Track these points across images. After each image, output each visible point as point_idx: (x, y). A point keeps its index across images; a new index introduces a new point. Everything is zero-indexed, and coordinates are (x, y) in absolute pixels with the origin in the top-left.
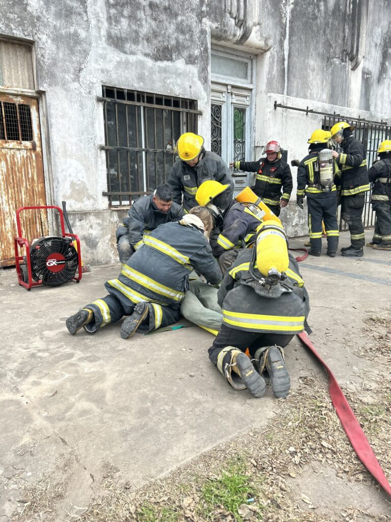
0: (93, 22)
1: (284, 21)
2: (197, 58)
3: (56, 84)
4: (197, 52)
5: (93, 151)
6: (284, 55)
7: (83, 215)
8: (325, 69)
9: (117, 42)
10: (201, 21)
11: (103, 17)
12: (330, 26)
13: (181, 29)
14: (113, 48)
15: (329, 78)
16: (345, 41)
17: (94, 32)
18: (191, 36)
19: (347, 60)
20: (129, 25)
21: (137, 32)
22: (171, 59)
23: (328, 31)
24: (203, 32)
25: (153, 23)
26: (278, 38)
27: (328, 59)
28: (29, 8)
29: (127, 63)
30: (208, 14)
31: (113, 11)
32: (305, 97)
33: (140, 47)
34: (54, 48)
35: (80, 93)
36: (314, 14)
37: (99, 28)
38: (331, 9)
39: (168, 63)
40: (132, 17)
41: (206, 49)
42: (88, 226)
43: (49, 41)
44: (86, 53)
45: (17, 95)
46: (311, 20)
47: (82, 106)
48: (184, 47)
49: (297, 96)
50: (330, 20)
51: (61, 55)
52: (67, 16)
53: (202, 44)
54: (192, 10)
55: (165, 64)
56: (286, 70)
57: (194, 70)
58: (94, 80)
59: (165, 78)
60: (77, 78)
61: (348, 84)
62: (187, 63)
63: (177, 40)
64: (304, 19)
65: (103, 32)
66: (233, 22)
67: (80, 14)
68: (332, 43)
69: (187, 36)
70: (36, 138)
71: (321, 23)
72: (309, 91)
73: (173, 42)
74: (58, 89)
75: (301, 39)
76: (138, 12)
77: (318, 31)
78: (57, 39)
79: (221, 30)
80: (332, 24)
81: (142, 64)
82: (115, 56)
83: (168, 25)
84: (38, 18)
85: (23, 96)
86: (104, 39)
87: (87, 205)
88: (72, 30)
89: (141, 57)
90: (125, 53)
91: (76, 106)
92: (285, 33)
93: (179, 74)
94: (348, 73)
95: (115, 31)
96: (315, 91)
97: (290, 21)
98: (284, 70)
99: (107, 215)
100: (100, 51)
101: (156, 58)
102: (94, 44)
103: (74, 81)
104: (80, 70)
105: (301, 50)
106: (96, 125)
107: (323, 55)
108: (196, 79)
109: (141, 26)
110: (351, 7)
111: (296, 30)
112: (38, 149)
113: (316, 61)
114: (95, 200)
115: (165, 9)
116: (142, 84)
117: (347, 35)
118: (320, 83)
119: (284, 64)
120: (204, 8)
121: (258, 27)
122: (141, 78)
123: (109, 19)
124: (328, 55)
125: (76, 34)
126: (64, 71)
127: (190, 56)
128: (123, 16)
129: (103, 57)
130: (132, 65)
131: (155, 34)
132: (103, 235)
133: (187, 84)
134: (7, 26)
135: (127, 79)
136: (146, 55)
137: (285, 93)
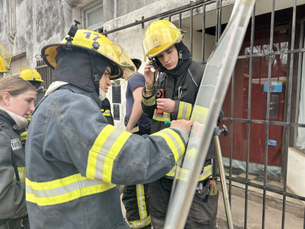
4: (60, 23)
10: (61, 2)
18: (58, 15)
20: (41, 28)
22: (52, 35)
24: (62, 8)
32: (139, 6)
58: (35, 60)
69: (56, 17)
100: (35, 46)
103: (32, 62)
109: (43, 25)
126: (30, 60)
128: (40, 25)
137: (115, 16)
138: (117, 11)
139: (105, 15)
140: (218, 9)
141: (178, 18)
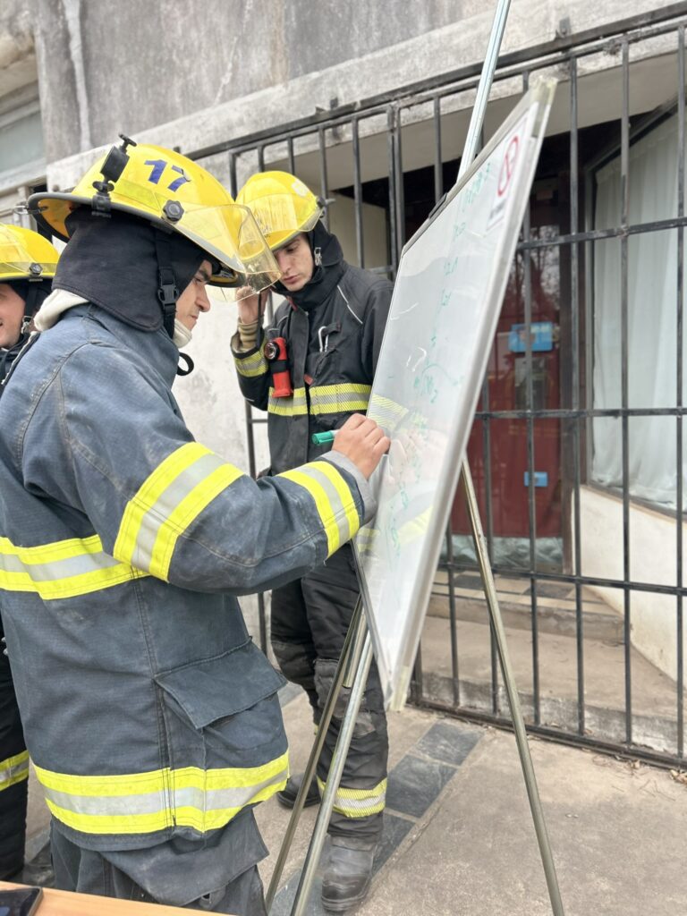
6: (65, 23)
56: (78, 67)
72: (178, 83)
96: (201, 72)
119: (68, 54)
137: (85, 142)
138: (91, 128)
139: (49, 141)
140: (392, 131)
141: (285, 154)
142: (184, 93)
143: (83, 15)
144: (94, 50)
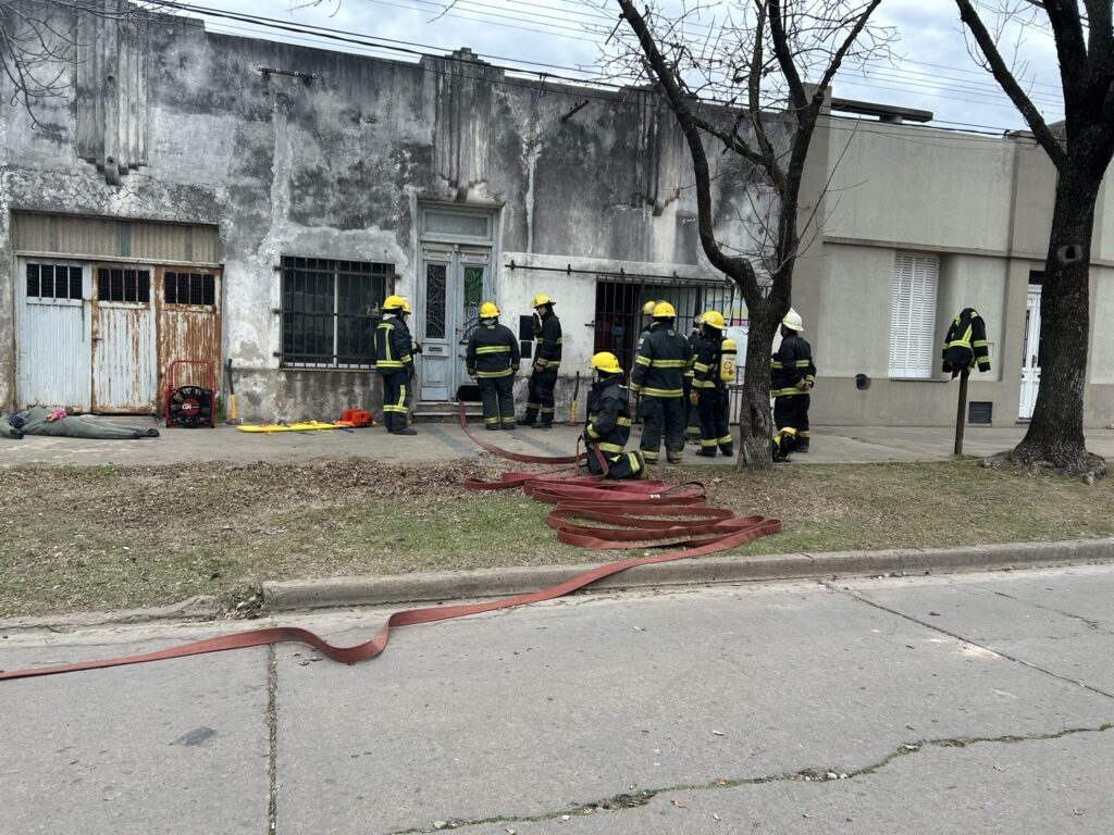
0: (276, 203)
1: (525, 173)
2: (395, 223)
3: (235, 258)
4: (395, 218)
5: (267, 314)
6: (526, 209)
7: (248, 372)
8: (600, 219)
9: (299, 218)
10: (401, 188)
11: (286, 197)
12: (607, 168)
13: (375, 198)
14: (294, 223)
15: (608, 230)
16: (637, 183)
17: (275, 212)
18: (389, 203)
19: (644, 204)
20: (314, 202)
21: (322, 207)
22: (362, 227)
23: (603, 175)
24: (404, 198)
25: (342, 197)
26: (515, 192)
27: (605, 207)
28: (216, 200)
29: (309, 235)
30: (411, 180)
31: (297, 192)
32: (564, 253)
33: (325, 219)
34: (236, 229)
35: (258, 264)
36: (577, 159)
37: (282, 208)
38: (609, 149)
39: (360, 231)
40: (318, 195)
41: (408, 214)
42: (252, 384)
43: (232, 224)
44: (266, 230)
45: (203, 268)
46: (571, 167)
47: (258, 275)
48: (379, 214)
49: (550, 253)
50: (607, 162)
51: (242, 233)
52: (250, 202)
53: (403, 209)
54: (391, 179)
55: (354, 232)
56: (530, 225)
57: (391, 235)
58: (273, 252)
59: (354, 245)
60: (255, 251)
61: (647, 232)
62: (382, 229)
63: (370, 209)
64: (559, 167)
65: (285, 211)
66: (447, 183)
67: (263, 199)
68: (611, 187)
69: (383, 204)
70: (217, 303)
71: (590, 167)
72: (572, 246)
73: (365, 211)
74: (236, 263)
75: (555, 188)
76: (325, 190)
77: (585, 177)
78: (239, 221)
79: (430, 193)
80: (611, 166)
81: (327, 235)
82: (297, 230)
83: (359, 196)
84: (224, 207)
85: (208, 268)
86: (286, 216)
87: (257, 363)
88: (254, 212)
89: (325, 228)
90: (309, 226)
91: (252, 275)
92: (528, 185)
93: (372, 240)
94: (647, 218)
95: (299, 208)
96: (582, 246)
97: (534, 173)
98: (526, 226)
99: (274, 374)
100: (281, 227)
101: (343, 227)
102: (275, 222)
103: (252, 254)
104: (260, 244)
105: (556, 202)
106: (272, 292)
107: (596, 203)
108: (393, 244)
109: (328, 200)
110: (646, 140)
111: (544, 179)
112: (218, 312)
113: (583, 211)
114: (265, 359)
115: (357, 182)
116: (325, 252)
117: (639, 175)
118: (590, 236)
119: (526, 219)
120: (406, 175)
121: (483, 184)
122: (324, 247)
123: (293, 199)
124: (605, 202)
125: (258, 215)
126: (244, 247)
127: (386, 222)
128: (309, 195)
129: (284, 232)
130: (315, 235)
131: (344, 206)
132: (268, 394)
133: (381, 249)
134: (196, 216)
135: (308, 248)
136: (332, 226)
137: (529, 250)
138: (533, 247)
142: (574, 249)
143: (535, 210)
144: (538, 223)
